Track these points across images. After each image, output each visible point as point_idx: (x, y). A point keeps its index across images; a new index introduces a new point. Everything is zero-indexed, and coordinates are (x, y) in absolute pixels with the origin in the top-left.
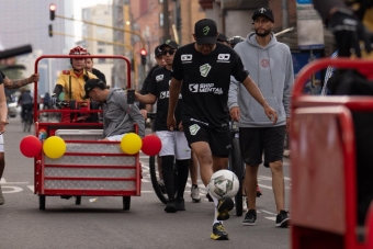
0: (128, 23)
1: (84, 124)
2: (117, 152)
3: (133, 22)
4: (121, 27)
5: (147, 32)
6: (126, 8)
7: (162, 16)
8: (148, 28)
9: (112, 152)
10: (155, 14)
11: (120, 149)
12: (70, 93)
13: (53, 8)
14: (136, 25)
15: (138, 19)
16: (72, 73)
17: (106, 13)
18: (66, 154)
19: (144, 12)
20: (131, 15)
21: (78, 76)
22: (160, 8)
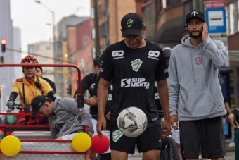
0: (66, 56)
1: (38, 126)
2: (69, 150)
3: (70, 56)
4: (61, 58)
5: (82, 64)
6: (64, 44)
7: (94, 50)
8: (83, 61)
9: (63, 150)
10: (89, 49)
11: (72, 147)
12: (23, 99)
13: (4, 42)
14: (73, 58)
15: (74, 53)
16: (25, 81)
17: (48, 48)
18: (21, 152)
19: (80, 47)
20: (69, 49)
21: (30, 83)
22: (93, 43)
